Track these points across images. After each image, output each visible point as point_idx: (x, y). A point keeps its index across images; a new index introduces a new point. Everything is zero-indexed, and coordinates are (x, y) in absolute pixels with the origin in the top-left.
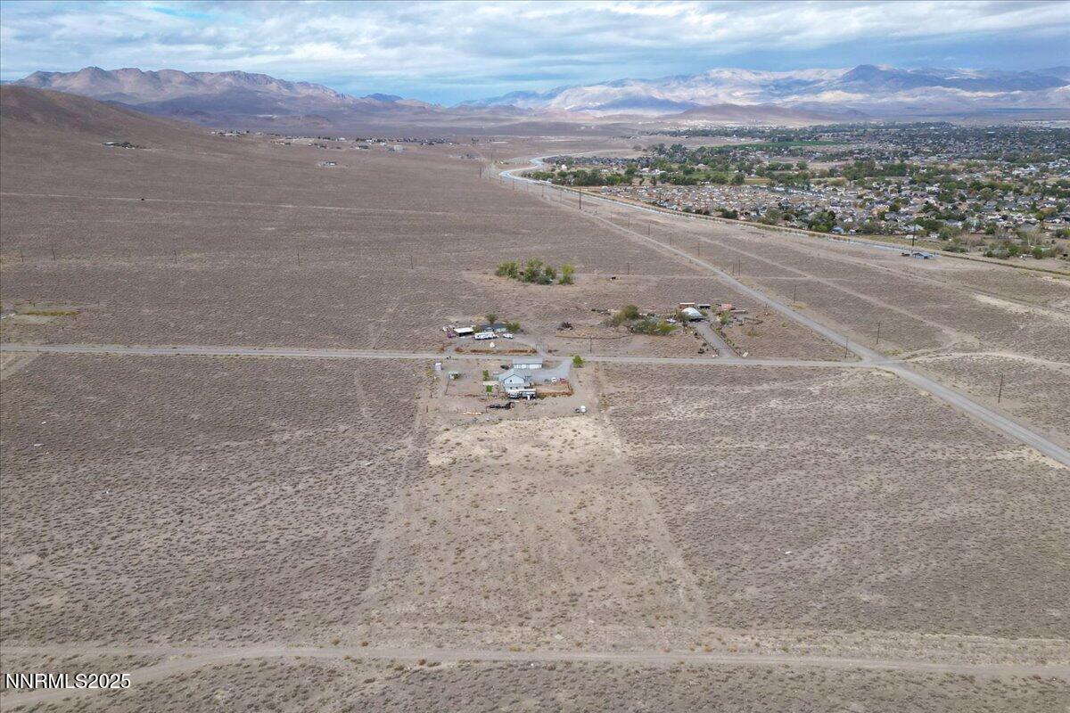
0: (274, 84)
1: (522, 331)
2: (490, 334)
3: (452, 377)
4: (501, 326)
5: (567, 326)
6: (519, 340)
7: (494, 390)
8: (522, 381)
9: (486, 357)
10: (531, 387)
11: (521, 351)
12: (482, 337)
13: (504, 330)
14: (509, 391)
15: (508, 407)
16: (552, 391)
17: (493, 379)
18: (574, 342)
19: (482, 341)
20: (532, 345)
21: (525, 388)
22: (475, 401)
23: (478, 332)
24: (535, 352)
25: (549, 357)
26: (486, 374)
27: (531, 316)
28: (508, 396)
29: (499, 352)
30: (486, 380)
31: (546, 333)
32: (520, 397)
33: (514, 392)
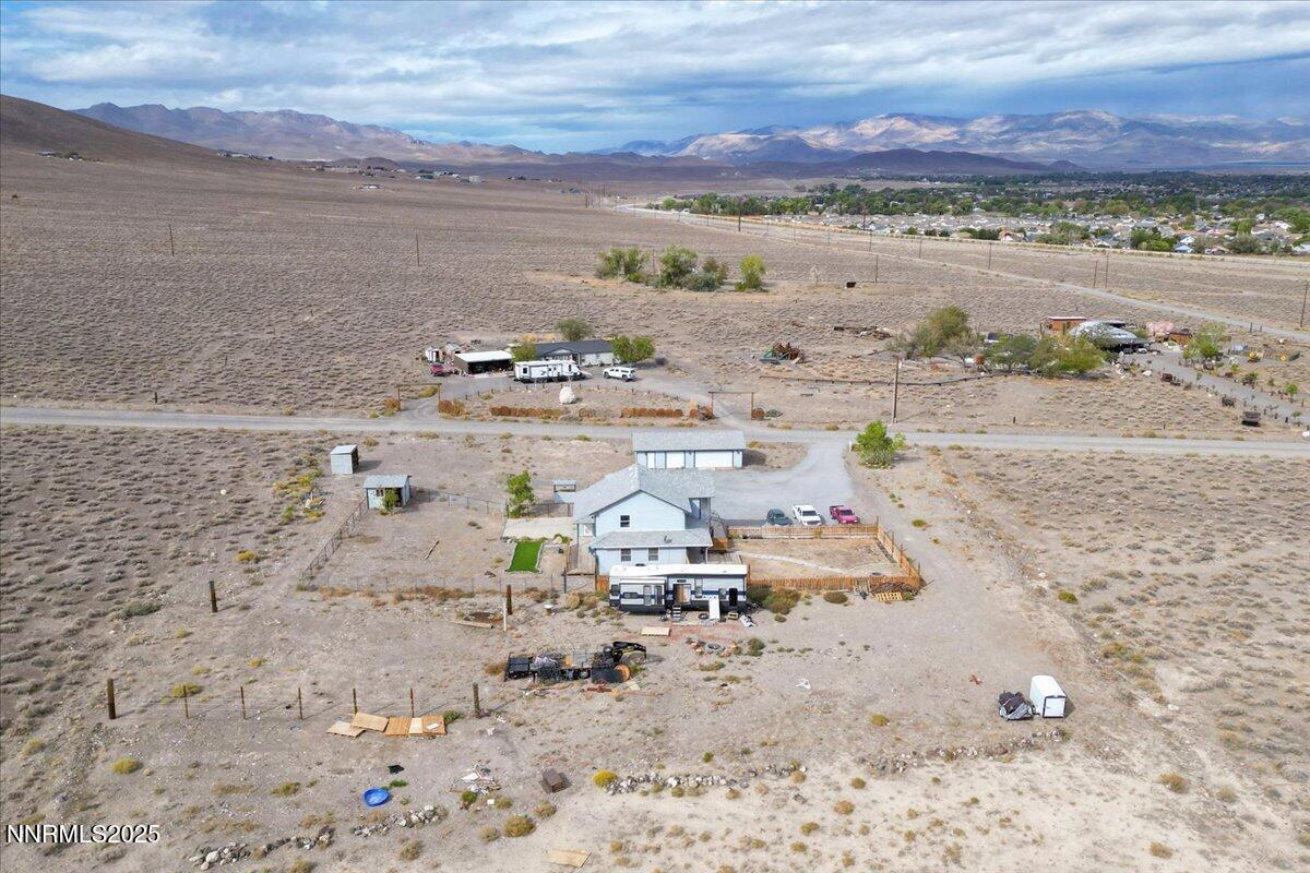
0: (334, 126)
1: (661, 362)
2: (564, 366)
3: (377, 502)
4: (600, 347)
5: (790, 353)
6: (652, 384)
7: (549, 562)
8: (674, 521)
9: (537, 428)
10: (719, 551)
11: (661, 414)
12: (536, 373)
13: (607, 358)
14: (618, 571)
15: (610, 666)
16: (821, 570)
17: (549, 508)
18: (825, 392)
19: (536, 386)
20: (697, 398)
21: (695, 554)
22: (445, 626)
23: (527, 358)
24: (708, 416)
25: (759, 430)
26: (522, 488)
27: (680, 334)
28: (617, 603)
29: (587, 414)
30: (519, 513)
31: (727, 368)
32: (668, 602)
33: (636, 576)
